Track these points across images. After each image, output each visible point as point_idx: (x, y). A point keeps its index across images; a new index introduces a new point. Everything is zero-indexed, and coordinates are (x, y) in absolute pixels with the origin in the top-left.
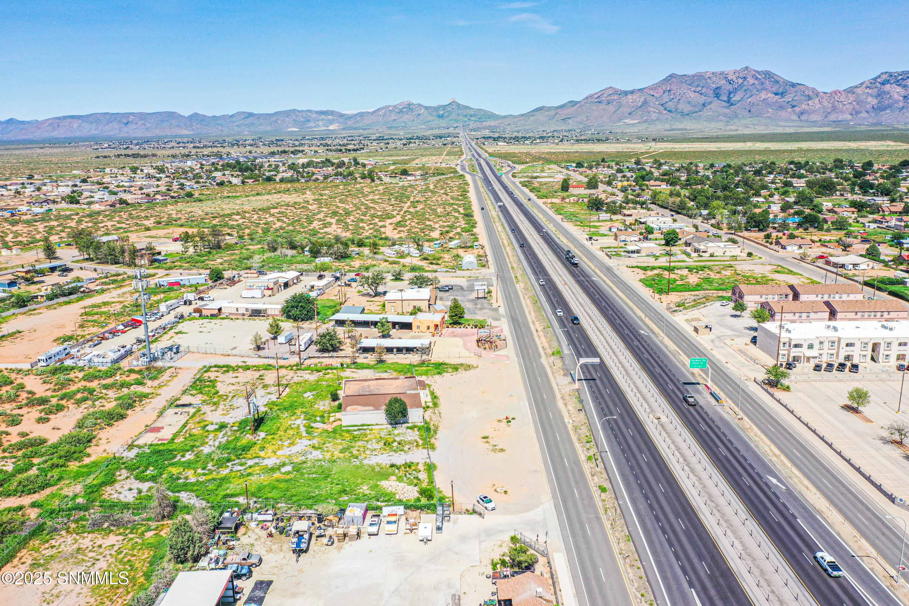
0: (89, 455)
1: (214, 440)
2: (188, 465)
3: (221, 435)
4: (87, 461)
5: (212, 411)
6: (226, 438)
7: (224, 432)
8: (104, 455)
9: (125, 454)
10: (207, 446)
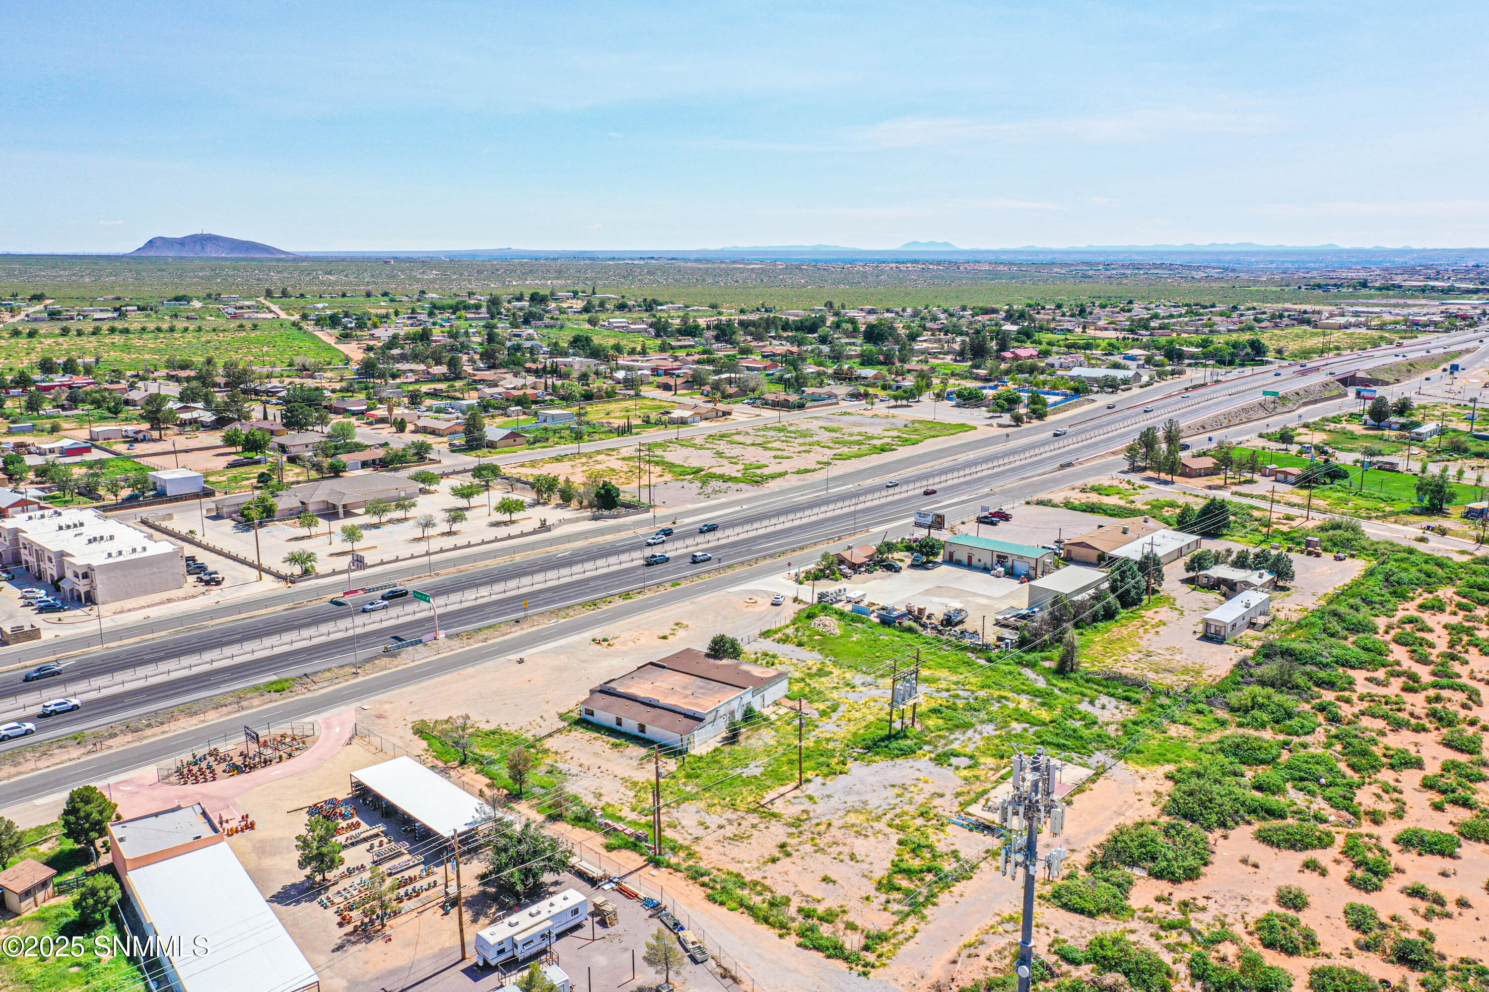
0: (1169, 777)
1: (970, 739)
2: (1022, 717)
3: (956, 746)
4: (1170, 768)
5: (942, 796)
6: (952, 737)
7: (946, 749)
8: (1143, 771)
9: (1110, 762)
10: (985, 735)
